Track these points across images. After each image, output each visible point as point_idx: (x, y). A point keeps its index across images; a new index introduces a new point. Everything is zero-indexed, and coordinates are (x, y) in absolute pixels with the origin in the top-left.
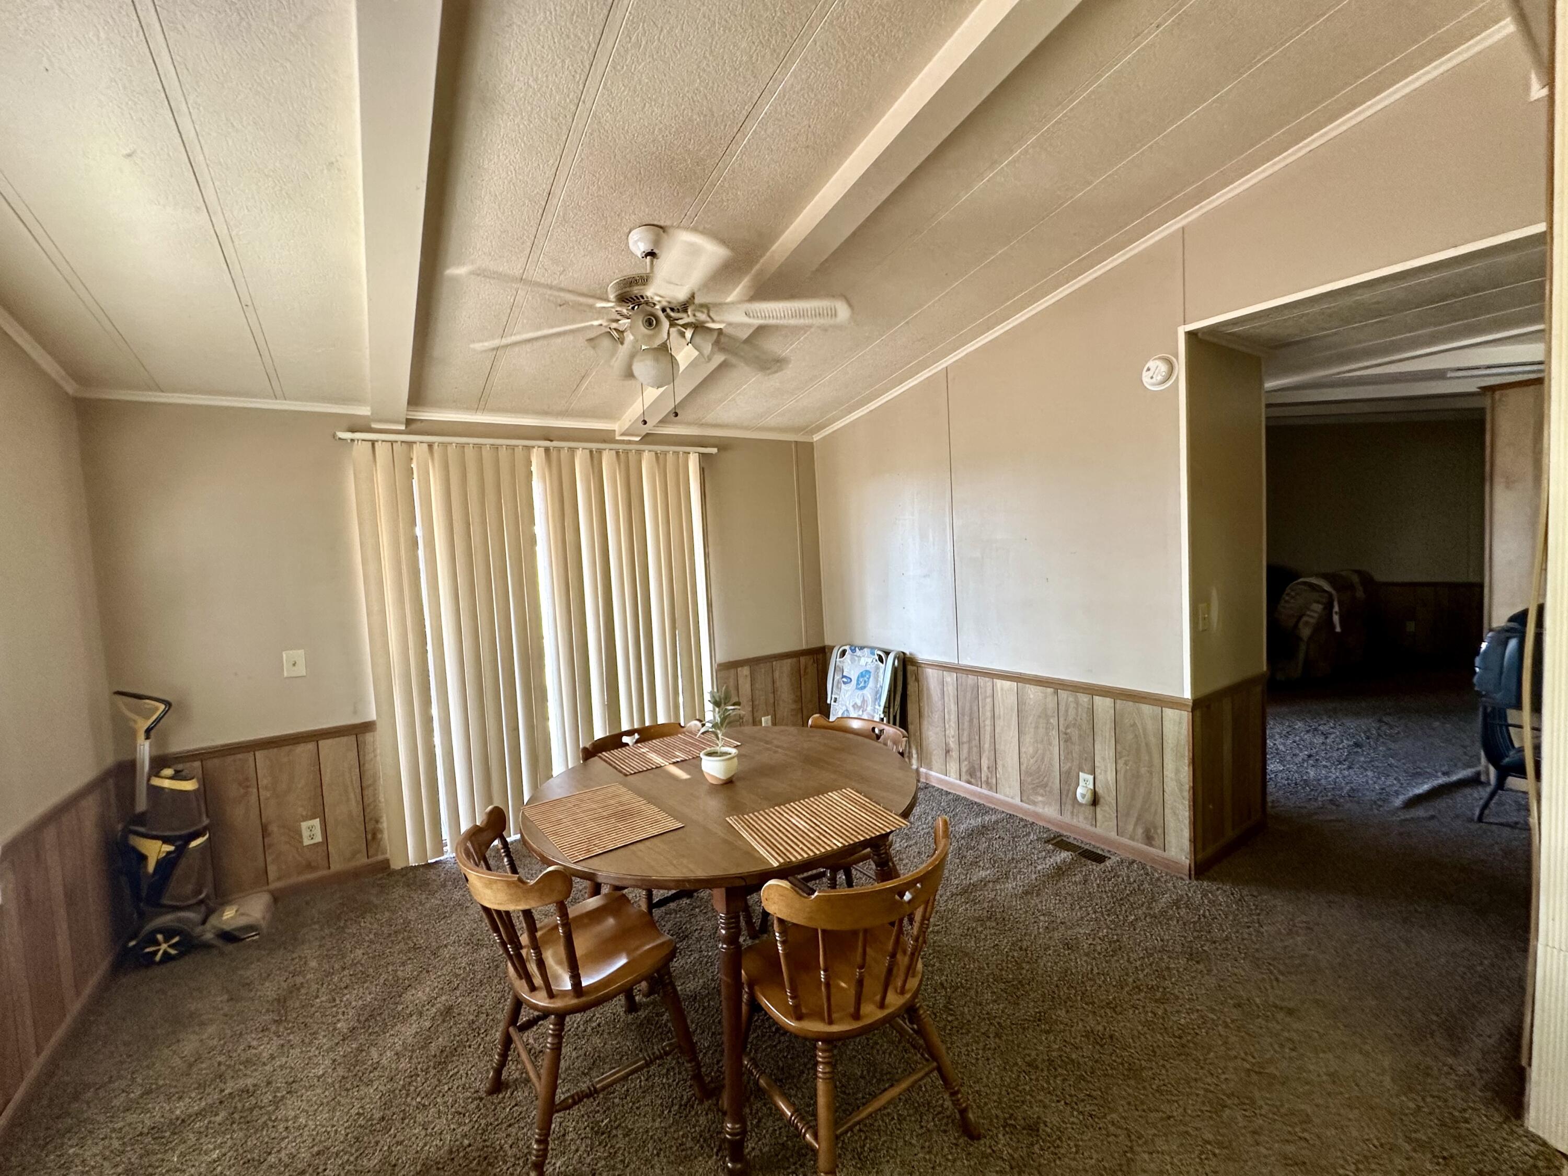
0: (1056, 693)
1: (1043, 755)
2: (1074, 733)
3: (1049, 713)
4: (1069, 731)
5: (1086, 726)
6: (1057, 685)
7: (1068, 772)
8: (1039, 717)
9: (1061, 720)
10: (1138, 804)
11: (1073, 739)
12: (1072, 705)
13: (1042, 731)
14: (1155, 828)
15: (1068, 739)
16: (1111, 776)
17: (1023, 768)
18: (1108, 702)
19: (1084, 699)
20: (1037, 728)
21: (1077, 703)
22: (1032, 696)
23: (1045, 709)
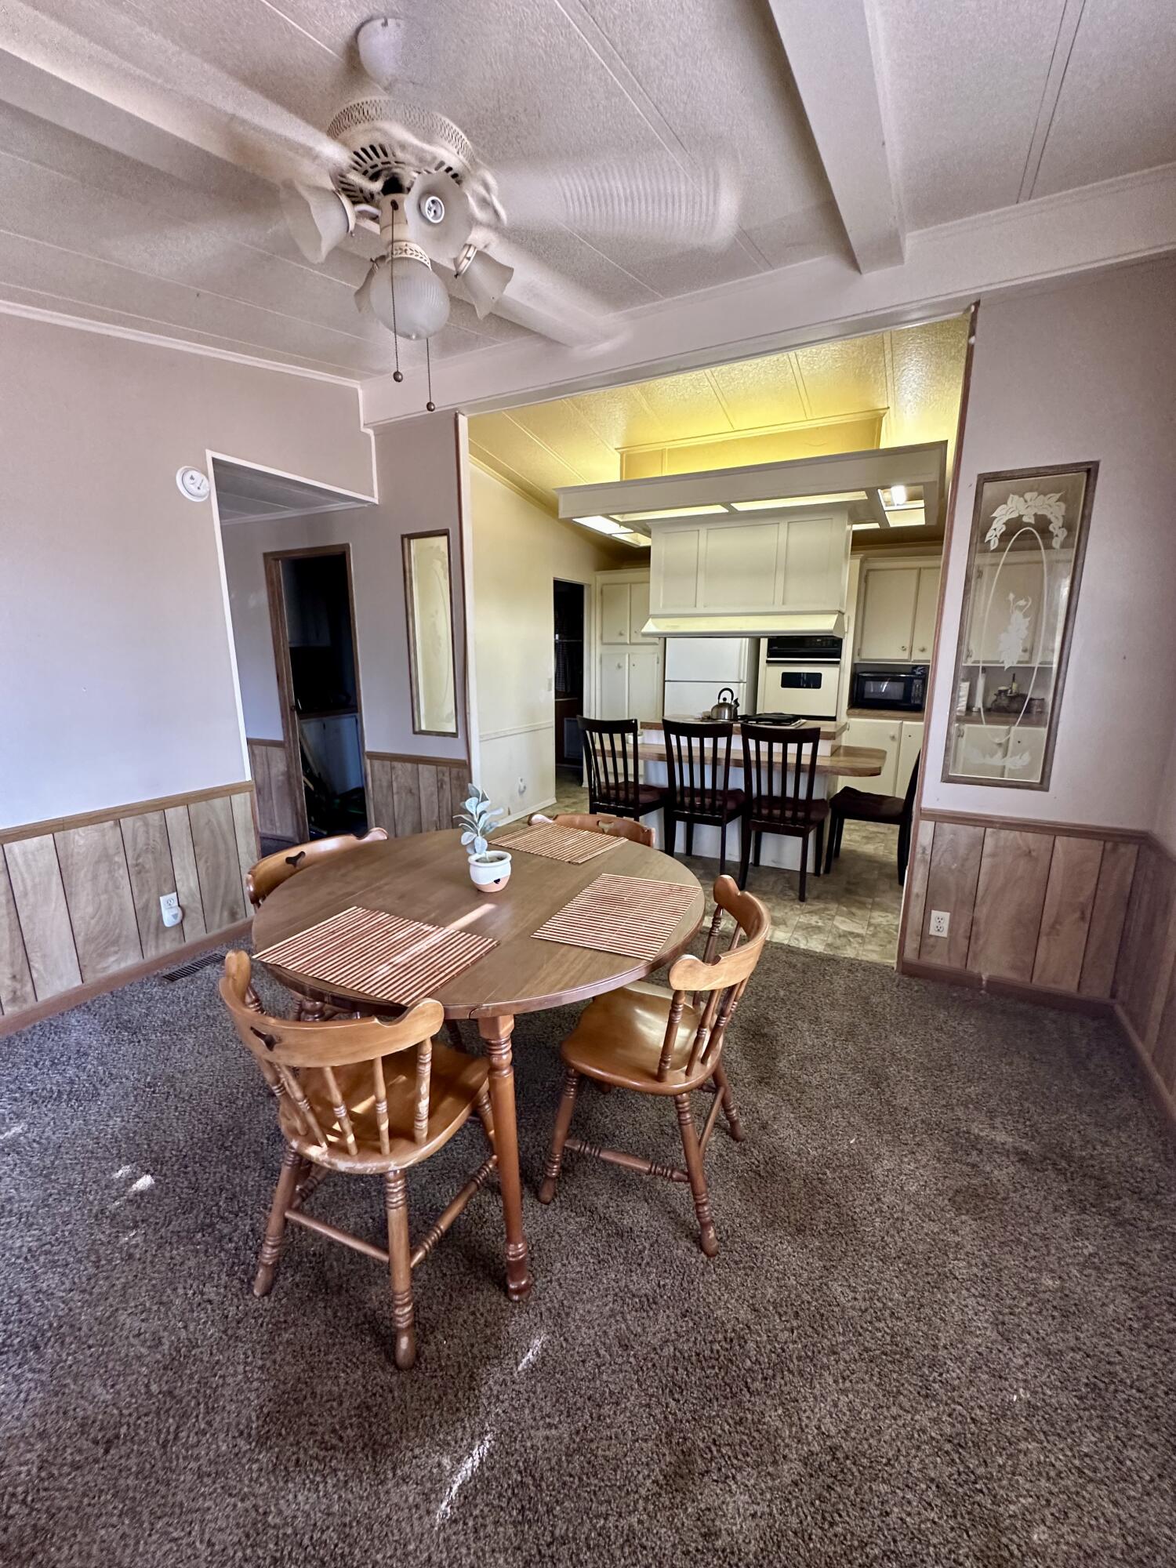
0: (118, 823)
1: (110, 909)
2: (148, 861)
3: (111, 851)
4: (140, 860)
5: (160, 846)
6: (115, 816)
7: (146, 907)
8: (98, 862)
9: (130, 854)
10: (221, 891)
11: (147, 866)
12: (141, 830)
13: (103, 877)
14: (239, 906)
15: (141, 870)
16: (193, 883)
17: (79, 939)
18: (182, 809)
19: (154, 818)
20: (95, 878)
21: (146, 824)
22: (82, 842)
23: (105, 849)
